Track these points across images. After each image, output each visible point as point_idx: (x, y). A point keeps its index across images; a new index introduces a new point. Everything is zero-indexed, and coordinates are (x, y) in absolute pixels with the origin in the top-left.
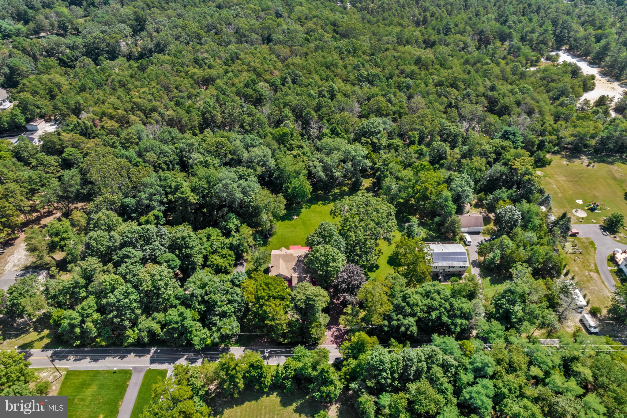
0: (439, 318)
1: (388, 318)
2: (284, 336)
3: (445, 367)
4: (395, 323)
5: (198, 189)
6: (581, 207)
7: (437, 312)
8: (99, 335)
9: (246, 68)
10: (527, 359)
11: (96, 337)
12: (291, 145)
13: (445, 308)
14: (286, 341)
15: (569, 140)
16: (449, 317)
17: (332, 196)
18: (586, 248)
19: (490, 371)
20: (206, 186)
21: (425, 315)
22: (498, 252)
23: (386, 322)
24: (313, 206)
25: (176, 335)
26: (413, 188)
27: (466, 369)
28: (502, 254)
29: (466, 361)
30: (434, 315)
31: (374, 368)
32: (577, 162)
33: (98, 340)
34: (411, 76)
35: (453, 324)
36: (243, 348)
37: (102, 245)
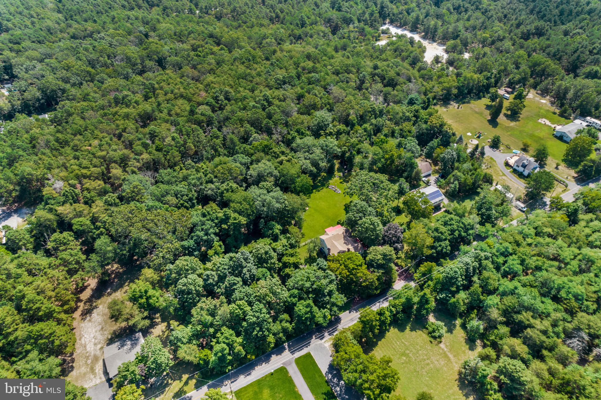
0: (460, 235)
1: (432, 247)
2: (376, 289)
3: (487, 258)
4: (439, 248)
5: (243, 212)
6: (472, 137)
7: (457, 232)
8: (247, 353)
9: (172, 96)
10: (521, 236)
11: (246, 355)
12: (275, 153)
13: (461, 227)
14: (378, 292)
15: (441, 93)
16: (465, 232)
17: (319, 182)
18: (490, 162)
19: (510, 250)
20: (248, 207)
21: (451, 236)
22: (456, 182)
23: (434, 251)
24: (312, 195)
25: (309, 323)
26: (383, 157)
27: (497, 256)
28: (459, 183)
29: (494, 251)
30: (456, 233)
31: (452, 278)
32: (451, 107)
33: (249, 357)
34: (314, 70)
35: (468, 235)
36: (348, 311)
37: (199, 286)
